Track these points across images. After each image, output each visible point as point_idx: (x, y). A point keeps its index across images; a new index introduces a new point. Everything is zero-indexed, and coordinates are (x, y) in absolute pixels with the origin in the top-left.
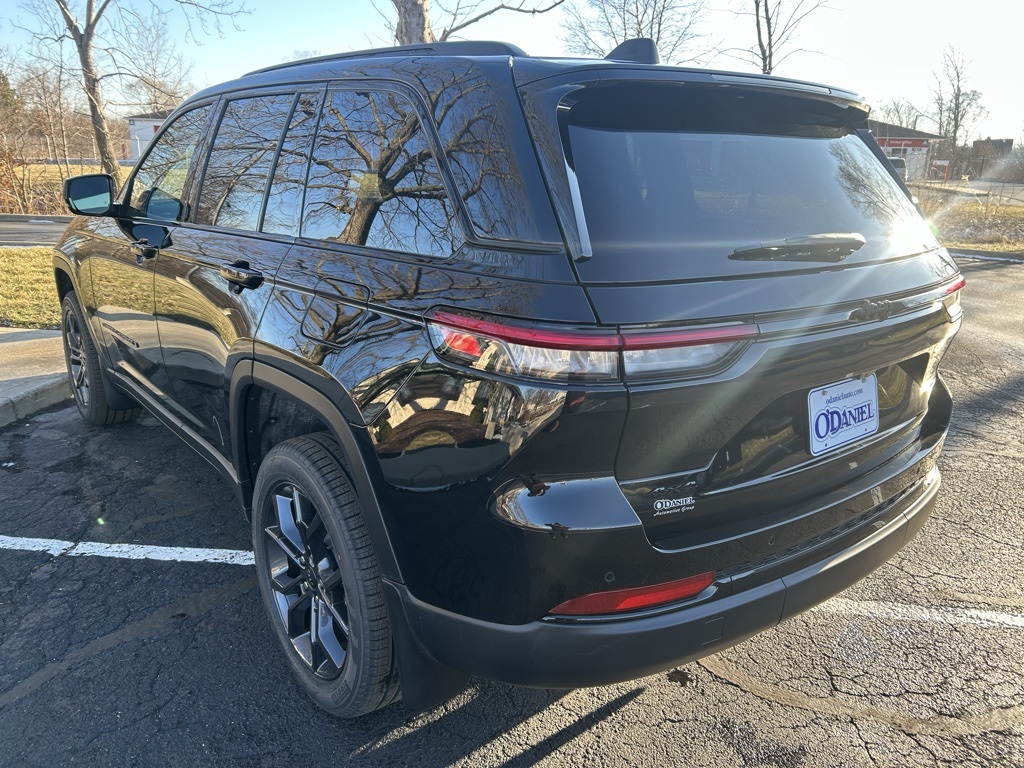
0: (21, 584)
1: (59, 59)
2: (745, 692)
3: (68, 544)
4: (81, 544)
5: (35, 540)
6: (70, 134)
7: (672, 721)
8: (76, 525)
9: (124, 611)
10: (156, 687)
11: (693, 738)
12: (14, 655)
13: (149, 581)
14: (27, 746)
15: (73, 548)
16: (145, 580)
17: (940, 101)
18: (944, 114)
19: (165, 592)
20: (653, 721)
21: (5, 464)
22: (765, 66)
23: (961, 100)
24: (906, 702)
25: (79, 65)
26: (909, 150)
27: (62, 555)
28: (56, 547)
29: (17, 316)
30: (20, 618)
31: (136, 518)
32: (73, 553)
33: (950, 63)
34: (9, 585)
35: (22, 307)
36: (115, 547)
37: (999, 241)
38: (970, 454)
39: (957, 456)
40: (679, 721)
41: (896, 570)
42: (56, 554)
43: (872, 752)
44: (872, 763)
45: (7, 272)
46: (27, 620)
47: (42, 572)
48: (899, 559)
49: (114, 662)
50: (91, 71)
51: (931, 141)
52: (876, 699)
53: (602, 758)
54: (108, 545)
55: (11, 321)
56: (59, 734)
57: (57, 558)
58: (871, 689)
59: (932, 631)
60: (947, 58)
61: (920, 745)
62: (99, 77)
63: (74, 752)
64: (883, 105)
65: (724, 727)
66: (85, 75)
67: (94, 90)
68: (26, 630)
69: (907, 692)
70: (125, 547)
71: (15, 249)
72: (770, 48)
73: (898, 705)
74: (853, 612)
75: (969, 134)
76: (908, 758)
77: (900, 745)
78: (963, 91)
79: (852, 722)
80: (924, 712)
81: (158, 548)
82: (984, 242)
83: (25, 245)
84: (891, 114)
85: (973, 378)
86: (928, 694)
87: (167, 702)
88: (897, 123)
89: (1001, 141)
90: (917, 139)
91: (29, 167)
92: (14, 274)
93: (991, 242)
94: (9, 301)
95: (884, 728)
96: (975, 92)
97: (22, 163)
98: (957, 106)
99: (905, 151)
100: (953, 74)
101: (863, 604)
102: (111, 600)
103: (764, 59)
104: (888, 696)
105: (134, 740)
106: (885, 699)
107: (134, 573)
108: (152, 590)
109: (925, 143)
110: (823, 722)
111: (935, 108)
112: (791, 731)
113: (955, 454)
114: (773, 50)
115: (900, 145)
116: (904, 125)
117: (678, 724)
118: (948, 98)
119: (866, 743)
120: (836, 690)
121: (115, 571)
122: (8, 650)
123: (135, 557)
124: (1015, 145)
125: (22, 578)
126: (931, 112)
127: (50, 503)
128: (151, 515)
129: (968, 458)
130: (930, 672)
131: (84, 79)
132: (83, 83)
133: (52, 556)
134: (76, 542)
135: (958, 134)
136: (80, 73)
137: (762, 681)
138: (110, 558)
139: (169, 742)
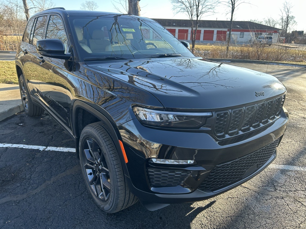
0: (33, 159)
1: (16, 3)
2: (251, 190)
3: (44, 147)
4: (48, 147)
5: (35, 146)
6: (20, 26)
7: (231, 198)
8: (46, 142)
9: (65, 166)
10: (80, 187)
11: (238, 203)
12: (36, 179)
13: (71, 158)
14: (46, 204)
15: (46, 148)
16: (69, 158)
17: (282, 19)
18: (283, 23)
19: (76, 161)
20: (226, 198)
21: (20, 124)
22: (232, 7)
23: (289, 18)
24: (297, 193)
25: (23, 5)
26: (273, 33)
27: (43, 150)
28: (41, 148)
29: (14, 81)
30: (35, 168)
31: (63, 140)
32: (47, 150)
33: (286, 7)
34: (30, 159)
35: (15, 78)
36: (58, 148)
37: (302, 61)
38: (304, 123)
39: (300, 124)
40: (233, 198)
41: (288, 156)
42: (42, 150)
43: (290, 207)
44: (290, 209)
45: (8, 68)
46: (38, 169)
47: (38, 155)
48: (288, 153)
49: (66, 180)
50: (26, 7)
51: (280, 31)
52: (288, 192)
53: (213, 208)
54: (56, 148)
55: (13, 82)
56: (55, 201)
57: (42, 151)
58: (286, 189)
59: (301, 173)
60: (285, 6)
61: (303, 205)
62: (29, 9)
63: (60, 205)
64: (265, 20)
65: (246, 199)
66: (25, 8)
67: (27, 13)
68: (38, 171)
69: (297, 190)
70: (62, 148)
71: (9, 61)
72: (234, 2)
73: (295, 194)
74: (277, 168)
75: (291, 29)
76: (300, 208)
77: (297, 205)
78: (289, 16)
79: (282, 198)
80: (303, 196)
81: (71, 149)
82: (298, 62)
83: (11, 60)
84: (268, 23)
85: (301, 101)
86: (303, 191)
87: (84, 192)
88: (269, 25)
89: (300, 31)
90: (276, 30)
91: (8, 36)
92: (11, 68)
93: (300, 62)
94: (11, 76)
95: (292, 200)
96: (293, 16)
97: (5, 35)
98: (288, 21)
99: (272, 34)
100: (287, 10)
101: (280, 166)
102: (61, 163)
103: (232, 5)
104: (292, 191)
105: (77, 202)
106: (291, 192)
107: (66, 156)
108: (72, 161)
109: (278, 32)
110: (274, 198)
111: (281, 21)
112: (266, 201)
113: (299, 123)
114: (235, 2)
115: (271, 32)
116: (271, 26)
117: (233, 199)
118: (285, 18)
119: (288, 204)
120: (277, 189)
121: (60, 155)
122: (34, 177)
123: (65, 151)
124: (304, 33)
125: (33, 157)
126: (279, 22)
127: (36, 135)
128: (67, 139)
129: (303, 124)
130: (302, 185)
131: (24, 9)
132: (24, 10)
133: (40, 151)
134: (47, 147)
135: (287, 29)
136: (23, 7)
137: (255, 187)
138: (58, 151)
139: (87, 203)
